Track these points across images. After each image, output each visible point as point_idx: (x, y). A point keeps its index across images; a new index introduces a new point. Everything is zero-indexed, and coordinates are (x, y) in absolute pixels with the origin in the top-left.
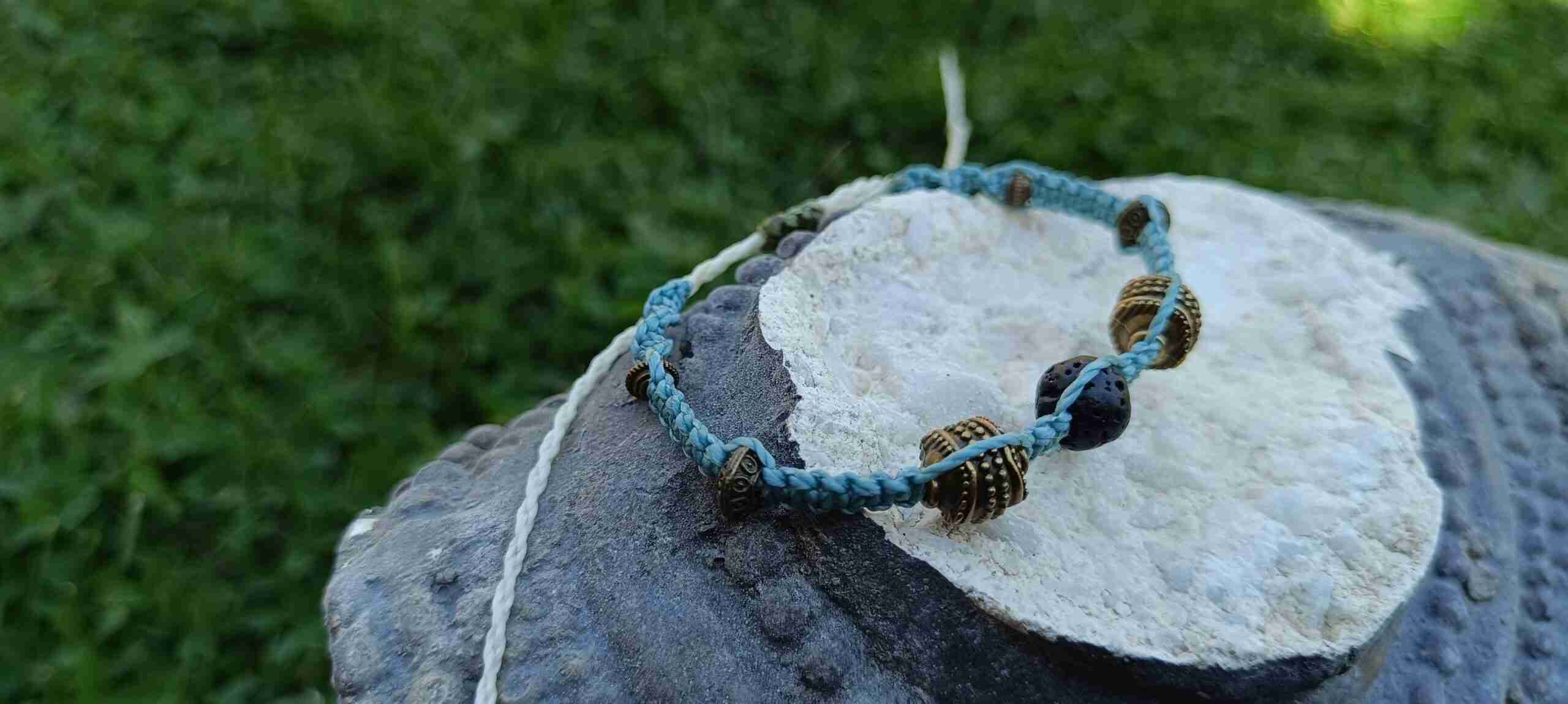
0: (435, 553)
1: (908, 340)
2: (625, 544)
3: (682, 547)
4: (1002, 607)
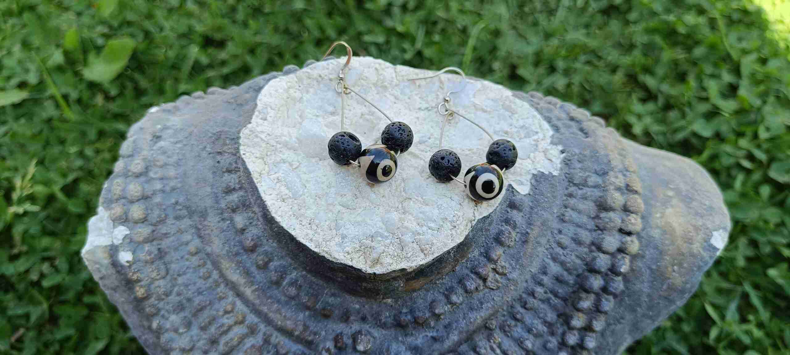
0: (159, 126)
1: (318, 114)
2: (198, 146)
3: (213, 153)
4: (270, 210)
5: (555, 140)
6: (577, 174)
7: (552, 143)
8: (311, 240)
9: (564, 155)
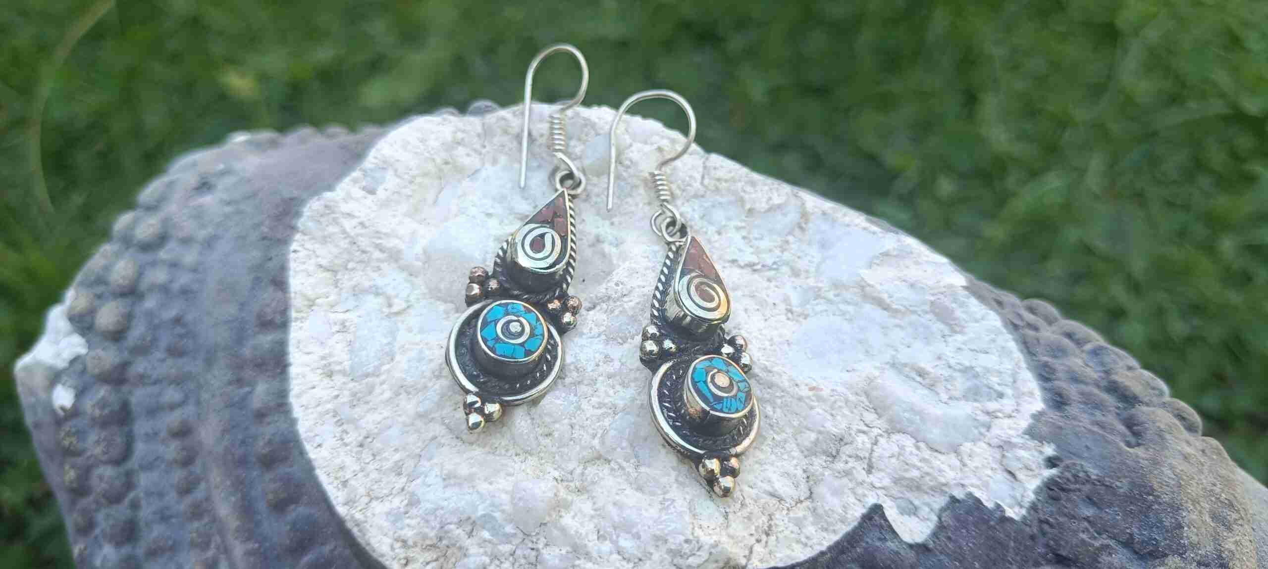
2: (252, 217)
3: (268, 239)
5: (1045, 430)
6: (1075, 532)
7: (1031, 433)
8: (345, 483)
9: (1054, 471)
